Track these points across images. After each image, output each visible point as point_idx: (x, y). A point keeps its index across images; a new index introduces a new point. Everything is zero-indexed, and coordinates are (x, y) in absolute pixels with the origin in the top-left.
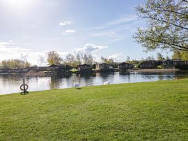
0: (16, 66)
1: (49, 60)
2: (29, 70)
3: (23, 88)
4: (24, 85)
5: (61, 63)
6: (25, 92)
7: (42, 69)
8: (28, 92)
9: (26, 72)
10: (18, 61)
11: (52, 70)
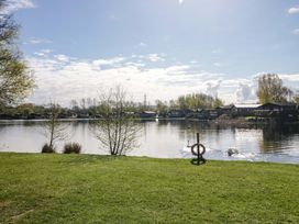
0: (200, 106)
1: (259, 95)
2: (219, 115)
3: (195, 150)
4: (198, 145)
5: (289, 99)
6: (200, 159)
7: (245, 112)
8: (204, 161)
9: (214, 118)
10: (203, 97)
11: (264, 115)
